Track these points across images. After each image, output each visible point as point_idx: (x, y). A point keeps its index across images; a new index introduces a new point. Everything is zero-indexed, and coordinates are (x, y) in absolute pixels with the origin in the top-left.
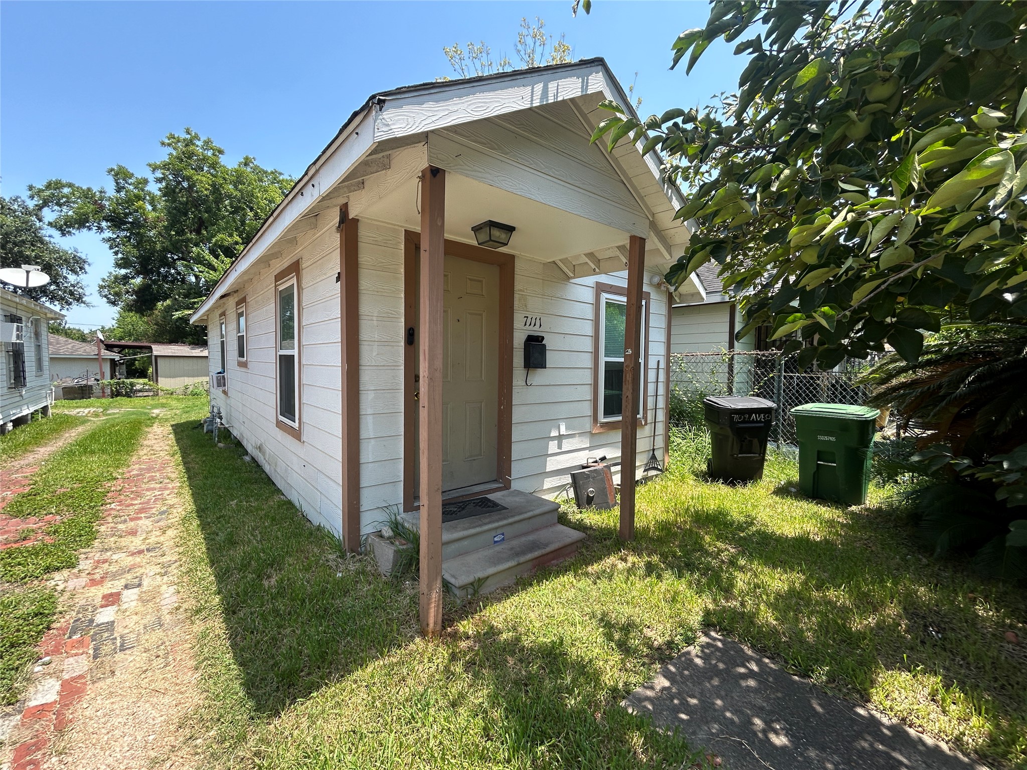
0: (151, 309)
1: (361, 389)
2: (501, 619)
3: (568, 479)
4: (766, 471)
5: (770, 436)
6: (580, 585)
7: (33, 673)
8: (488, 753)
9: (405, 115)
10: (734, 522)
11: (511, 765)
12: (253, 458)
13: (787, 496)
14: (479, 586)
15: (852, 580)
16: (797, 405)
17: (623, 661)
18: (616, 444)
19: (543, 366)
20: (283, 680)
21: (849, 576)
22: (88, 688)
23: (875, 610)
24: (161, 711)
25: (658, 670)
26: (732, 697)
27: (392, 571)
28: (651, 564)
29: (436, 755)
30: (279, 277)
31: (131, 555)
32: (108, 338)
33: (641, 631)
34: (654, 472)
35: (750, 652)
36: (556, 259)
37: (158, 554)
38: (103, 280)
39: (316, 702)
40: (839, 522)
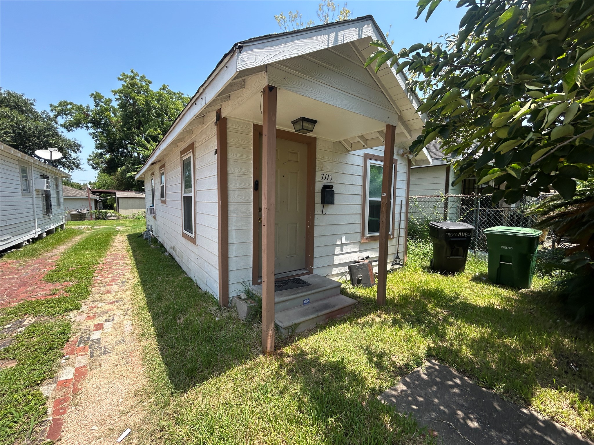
0: (115, 172)
1: (229, 215)
2: (308, 347)
3: (346, 269)
4: (467, 267)
5: (470, 246)
6: (353, 330)
7: (61, 363)
8: (301, 420)
9: (254, 55)
10: (446, 296)
11: (314, 428)
12: (170, 254)
13: (480, 282)
14: (296, 328)
15: (521, 333)
16: (488, 227)
17: (378, 374)
18: (376, 249)
19: (334, 204)
20: (188, 374)
21: (519, 331)
22: (88, 372)
23: (535, 352)
24: (125, 386)
25: (399, 380)
26: (444, 398)
27: (247, 317)
28: (396, 319)
29: (272, 419)
30: (183, 152)
31: (108, 304)
32: (93, 187)
33: (389, 357)
34: (398, 266)
35: (456, 373)
36: (341, 139)
37: (122, 304)
38: (90, 156)
39: (206, 387)
40: (513, 299)
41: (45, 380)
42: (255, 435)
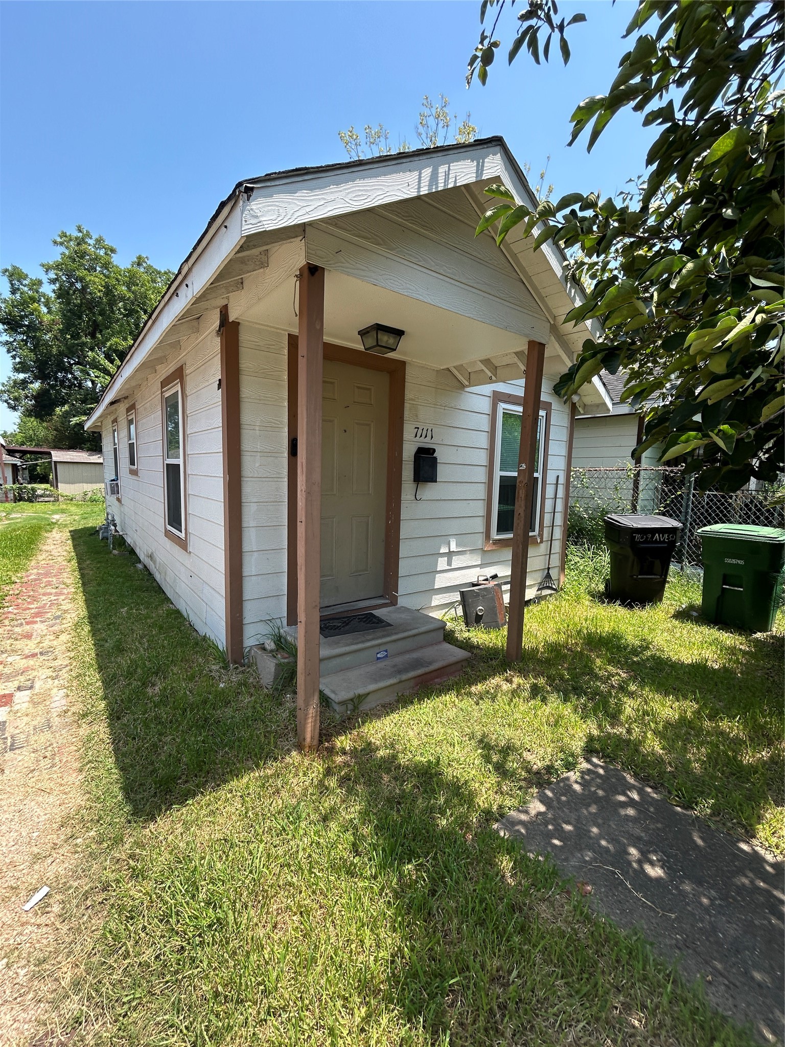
0: (50, 415)
1: (243, 501)
2: (380, 736)
3: (457, 597)
4: (666, 594)
5: (674, 557)
6: (462, 705)
8: (355, 868)
9: (275, 205)
10: (628, 646)
11: (377, 882)
12: (145, 567)
13: (687, 621)
14: (359, 702)
15: (749, 711)
16: (705, 525)
17: (499, 784)
18: (507, 562)
19: (436, 481)
20: (160, 786)
21: (746, 706)
23: (770, 744)
24: (45, 809)
25: (535, 795)
26: (609, 826)
27: (274, 684)
28: (537, 686)
29: (304, 867)
30: (165, 383)
31: (25, 658)
32: (11, 442)
33: (521, 755)
34: (549, 592)
35: (632, 781)
36: (450, 365)
37: (51, 658)
39: (191, 809)
40: (741, 650)
42: (272, 898)
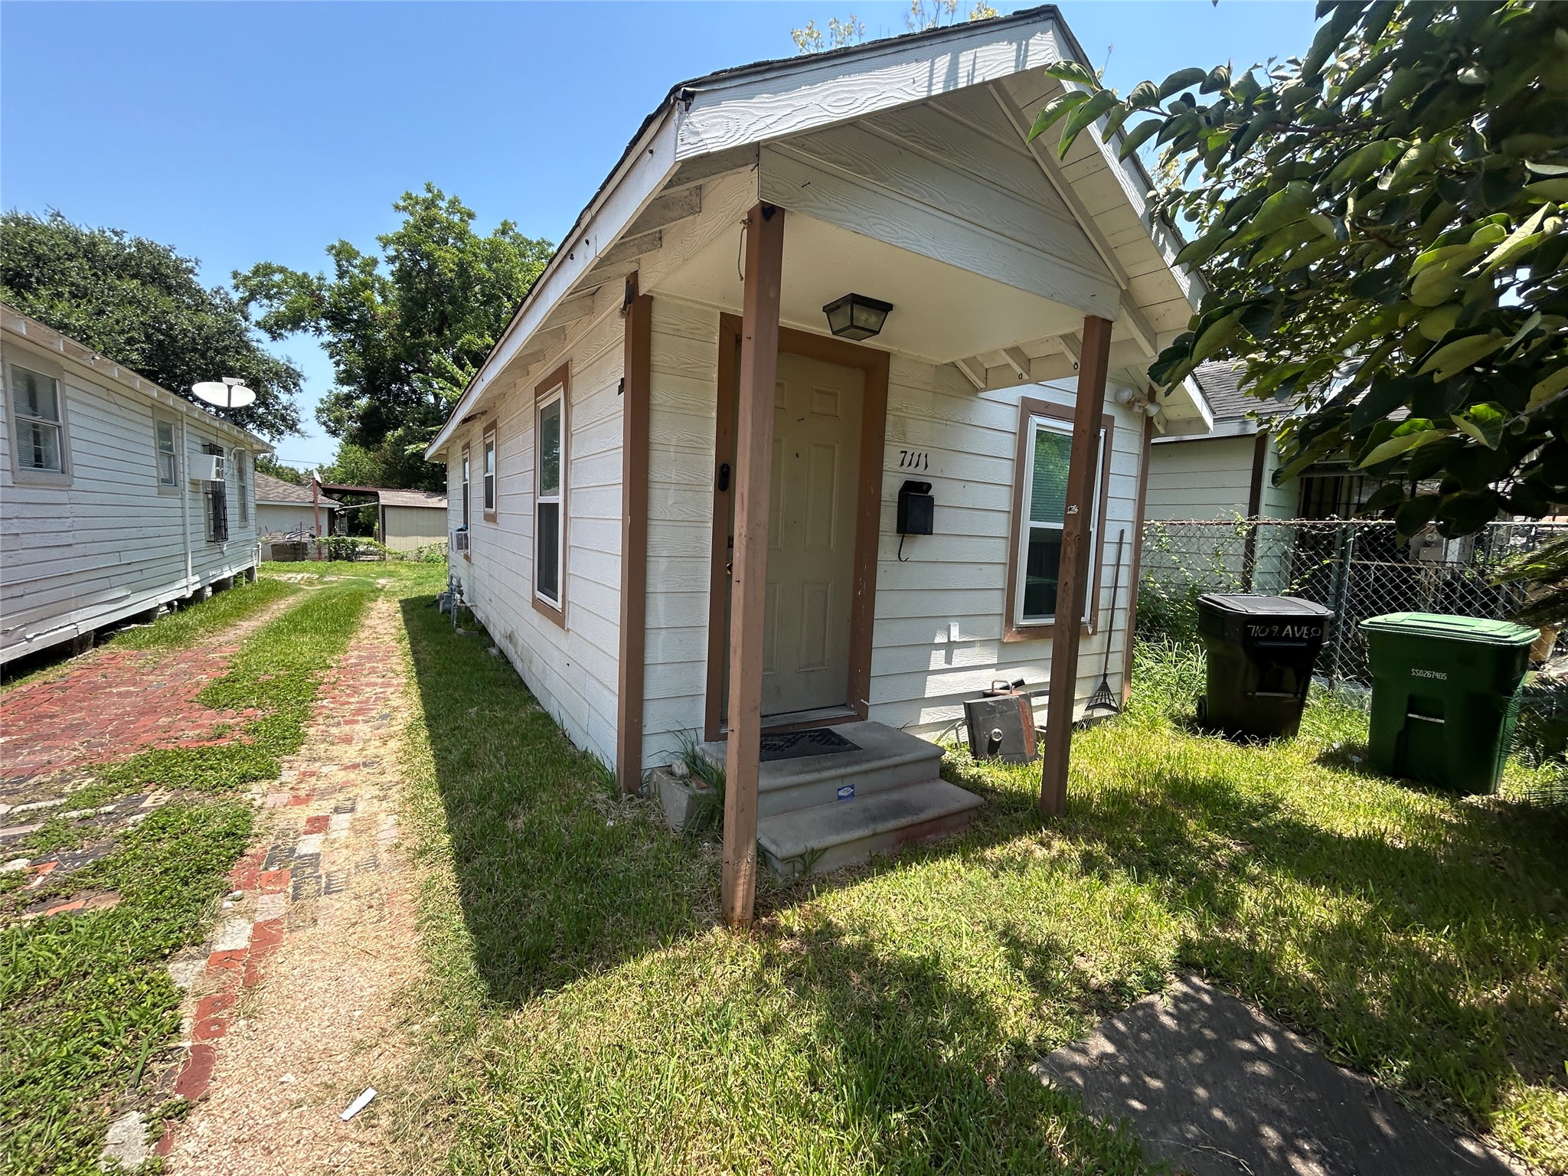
0: (379, 442)
1: (649, 554)
2: (844, 914)
3: (960, 712)
4: (1305, 724)
5: (1317, 666)
6: (971, 876)
7: (221, 909)
8: (814, 1109)
9: (723, 116)
10: (1241, 802)
11: (848, 1134)
12: (501, 652)
13: (1344, 769)
14: (814, 861)
15: (1465, 920)
16: (1373, 615)
17: (1036, 1002)
18: (1043, 662)
19: (931, 533)
20: (527, 960)
21: (1459, 913)
22: (285, 937)
23: (1507, 977)
24: (370, 979)
25: (1095, 1025)
26: (1225, 1087)
27: (685, 826)
28: (1091, 855)
29: (736, 1099)
30: (541, 389)
31: (344, 769)
32: (327, 480)
33: (1069, 960)
34: (1104, 712)
35: (1261, 1019)
36: (957, 358)
37: (377, 771)
38: (322, 401)
39: (571, 998)
40: (1443, 821)
41: (181, 947)
42: (689, 1139)
